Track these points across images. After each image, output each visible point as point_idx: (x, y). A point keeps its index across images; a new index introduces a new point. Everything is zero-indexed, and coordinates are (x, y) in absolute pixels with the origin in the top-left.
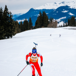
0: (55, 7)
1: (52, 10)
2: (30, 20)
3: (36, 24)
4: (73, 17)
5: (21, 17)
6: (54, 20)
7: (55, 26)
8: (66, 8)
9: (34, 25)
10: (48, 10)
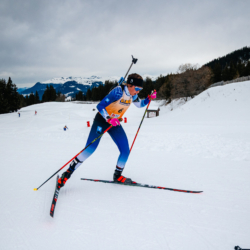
0: (63, 82)
1: (59, 86)
2: (37, 93)
3: (44, 97)
4: (80, 93)
5: (27, 91)
6: (62, 95)
7: (62, 100)
8: (74, 83)
9: (41, 99)
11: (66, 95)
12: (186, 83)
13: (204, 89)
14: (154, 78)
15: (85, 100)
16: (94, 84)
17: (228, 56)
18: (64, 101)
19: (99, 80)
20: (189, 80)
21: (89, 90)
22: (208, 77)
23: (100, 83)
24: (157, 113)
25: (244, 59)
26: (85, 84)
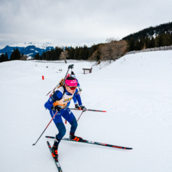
0: (25, 46)
1: (23, 48)
2: (6, 54)
3: (11, 57)
4: (38, 54)
6: (25, 55)
7: (25, 59)
8: (33, 47)
9: (9, 58)
10: (20, 48)
11: (28, 55)
12: (110, 51)
13: (122, 55)
14: (89, 46)
15: (41, 59)
16: (48, 48)
17: (140, 32)
18: (26, 60)
19: (51, 46)
20: (113, 49)
21: (44, 53)
22: (125, 47)
23: (52, 47)
24: (90, 71)
25: (150, 34)
26: (41, 48)
